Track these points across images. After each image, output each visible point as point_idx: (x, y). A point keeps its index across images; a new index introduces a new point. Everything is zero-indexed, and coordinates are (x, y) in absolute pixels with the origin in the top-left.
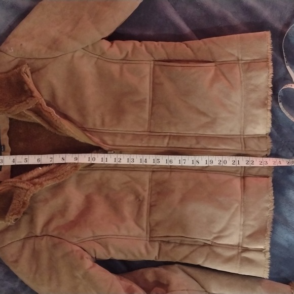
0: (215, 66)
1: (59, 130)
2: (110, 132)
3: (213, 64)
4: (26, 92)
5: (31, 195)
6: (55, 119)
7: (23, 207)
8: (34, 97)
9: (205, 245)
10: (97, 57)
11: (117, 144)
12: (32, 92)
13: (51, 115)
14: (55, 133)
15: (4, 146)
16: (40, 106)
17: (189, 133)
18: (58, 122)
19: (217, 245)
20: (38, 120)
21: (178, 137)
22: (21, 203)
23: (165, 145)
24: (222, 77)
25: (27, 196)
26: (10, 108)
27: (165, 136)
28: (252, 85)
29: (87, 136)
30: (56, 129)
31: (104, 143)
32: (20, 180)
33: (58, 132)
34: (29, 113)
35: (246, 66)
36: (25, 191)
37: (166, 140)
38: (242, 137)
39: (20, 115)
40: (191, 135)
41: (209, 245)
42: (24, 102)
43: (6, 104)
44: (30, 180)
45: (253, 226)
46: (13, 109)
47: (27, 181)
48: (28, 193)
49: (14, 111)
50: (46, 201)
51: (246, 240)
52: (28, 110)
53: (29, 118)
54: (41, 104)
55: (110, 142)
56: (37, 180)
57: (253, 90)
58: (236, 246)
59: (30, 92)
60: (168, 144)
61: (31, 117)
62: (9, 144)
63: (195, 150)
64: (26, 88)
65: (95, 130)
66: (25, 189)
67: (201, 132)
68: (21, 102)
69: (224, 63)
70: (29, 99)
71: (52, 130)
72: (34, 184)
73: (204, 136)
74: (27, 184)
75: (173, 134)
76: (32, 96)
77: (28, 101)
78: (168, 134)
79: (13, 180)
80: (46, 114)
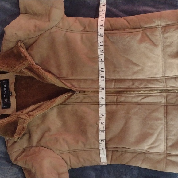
0: (143, 30)
1: (45, 80)
2: (77, 79)
3: (141, 30)
4: (22, 57)
5: (28, 122)
6: (41, 73)
7: (23, 130)
8: (27, 60)
9: (141, 153)
10: (66, 30)
11: (82, 87)
12: (26, 57)
13: (39, 70)
14: (43, 82)
15: (11, 92)
16: (31, 65)
17: (127, 77)
18: (43, 74)
19: (149, 153)
20: (31, 75)
21: (121, 81)
22: (22, 128)
23: (113, 87)
24: (147, 38)
25: (25, 123)
26: (14, 68)
27: (112, 80)
28: (168, 42)
29: (62, 82)
30: (43, 79)
31: (73, 87)
32: (22, 113)
33: (44, 81)
34: (25, 71)
35: (164, 29)
36: (24, 120)
37: (113, 83)
38: (164, 78)
39: (20, 72)
40: (129, 79)
41: (144, 153)
42: (22, 64)
43: (12, 66)
44: (27, 113)
45: (173, 140)
46: (16, 68)
47: (26, 114)
48: (26, 121)
49: (16, 70)
50: (38, 126)
51: (169, 149)
52: (24, 68)
53: (26, 73)
54: (32, 64)
55: (77, 86)
56: (31, 113)
57: (169, 46)
58: (162, 153)
59: (25, 57)
60: (114, 86)
61: (27, 73)
62: (15, 90)
63: (132, 89)
64: (23, 55)
65: (67, 79)
66: (24, 119)
67: (135, 77)
68: (20, 63)
69: (149, 28)
70: (25, 61)
71: (41, 80)
72: (29, 116)
73: (138, 79)
74: (25, 116)
75: (117, 79)
76: (26, 60)
77: (24, 63)
78: (114, 79)
79: (18, 113)
80: (36, 70)
